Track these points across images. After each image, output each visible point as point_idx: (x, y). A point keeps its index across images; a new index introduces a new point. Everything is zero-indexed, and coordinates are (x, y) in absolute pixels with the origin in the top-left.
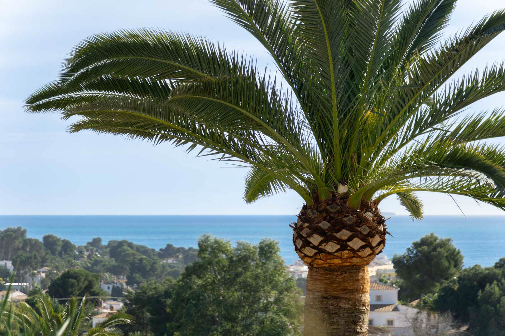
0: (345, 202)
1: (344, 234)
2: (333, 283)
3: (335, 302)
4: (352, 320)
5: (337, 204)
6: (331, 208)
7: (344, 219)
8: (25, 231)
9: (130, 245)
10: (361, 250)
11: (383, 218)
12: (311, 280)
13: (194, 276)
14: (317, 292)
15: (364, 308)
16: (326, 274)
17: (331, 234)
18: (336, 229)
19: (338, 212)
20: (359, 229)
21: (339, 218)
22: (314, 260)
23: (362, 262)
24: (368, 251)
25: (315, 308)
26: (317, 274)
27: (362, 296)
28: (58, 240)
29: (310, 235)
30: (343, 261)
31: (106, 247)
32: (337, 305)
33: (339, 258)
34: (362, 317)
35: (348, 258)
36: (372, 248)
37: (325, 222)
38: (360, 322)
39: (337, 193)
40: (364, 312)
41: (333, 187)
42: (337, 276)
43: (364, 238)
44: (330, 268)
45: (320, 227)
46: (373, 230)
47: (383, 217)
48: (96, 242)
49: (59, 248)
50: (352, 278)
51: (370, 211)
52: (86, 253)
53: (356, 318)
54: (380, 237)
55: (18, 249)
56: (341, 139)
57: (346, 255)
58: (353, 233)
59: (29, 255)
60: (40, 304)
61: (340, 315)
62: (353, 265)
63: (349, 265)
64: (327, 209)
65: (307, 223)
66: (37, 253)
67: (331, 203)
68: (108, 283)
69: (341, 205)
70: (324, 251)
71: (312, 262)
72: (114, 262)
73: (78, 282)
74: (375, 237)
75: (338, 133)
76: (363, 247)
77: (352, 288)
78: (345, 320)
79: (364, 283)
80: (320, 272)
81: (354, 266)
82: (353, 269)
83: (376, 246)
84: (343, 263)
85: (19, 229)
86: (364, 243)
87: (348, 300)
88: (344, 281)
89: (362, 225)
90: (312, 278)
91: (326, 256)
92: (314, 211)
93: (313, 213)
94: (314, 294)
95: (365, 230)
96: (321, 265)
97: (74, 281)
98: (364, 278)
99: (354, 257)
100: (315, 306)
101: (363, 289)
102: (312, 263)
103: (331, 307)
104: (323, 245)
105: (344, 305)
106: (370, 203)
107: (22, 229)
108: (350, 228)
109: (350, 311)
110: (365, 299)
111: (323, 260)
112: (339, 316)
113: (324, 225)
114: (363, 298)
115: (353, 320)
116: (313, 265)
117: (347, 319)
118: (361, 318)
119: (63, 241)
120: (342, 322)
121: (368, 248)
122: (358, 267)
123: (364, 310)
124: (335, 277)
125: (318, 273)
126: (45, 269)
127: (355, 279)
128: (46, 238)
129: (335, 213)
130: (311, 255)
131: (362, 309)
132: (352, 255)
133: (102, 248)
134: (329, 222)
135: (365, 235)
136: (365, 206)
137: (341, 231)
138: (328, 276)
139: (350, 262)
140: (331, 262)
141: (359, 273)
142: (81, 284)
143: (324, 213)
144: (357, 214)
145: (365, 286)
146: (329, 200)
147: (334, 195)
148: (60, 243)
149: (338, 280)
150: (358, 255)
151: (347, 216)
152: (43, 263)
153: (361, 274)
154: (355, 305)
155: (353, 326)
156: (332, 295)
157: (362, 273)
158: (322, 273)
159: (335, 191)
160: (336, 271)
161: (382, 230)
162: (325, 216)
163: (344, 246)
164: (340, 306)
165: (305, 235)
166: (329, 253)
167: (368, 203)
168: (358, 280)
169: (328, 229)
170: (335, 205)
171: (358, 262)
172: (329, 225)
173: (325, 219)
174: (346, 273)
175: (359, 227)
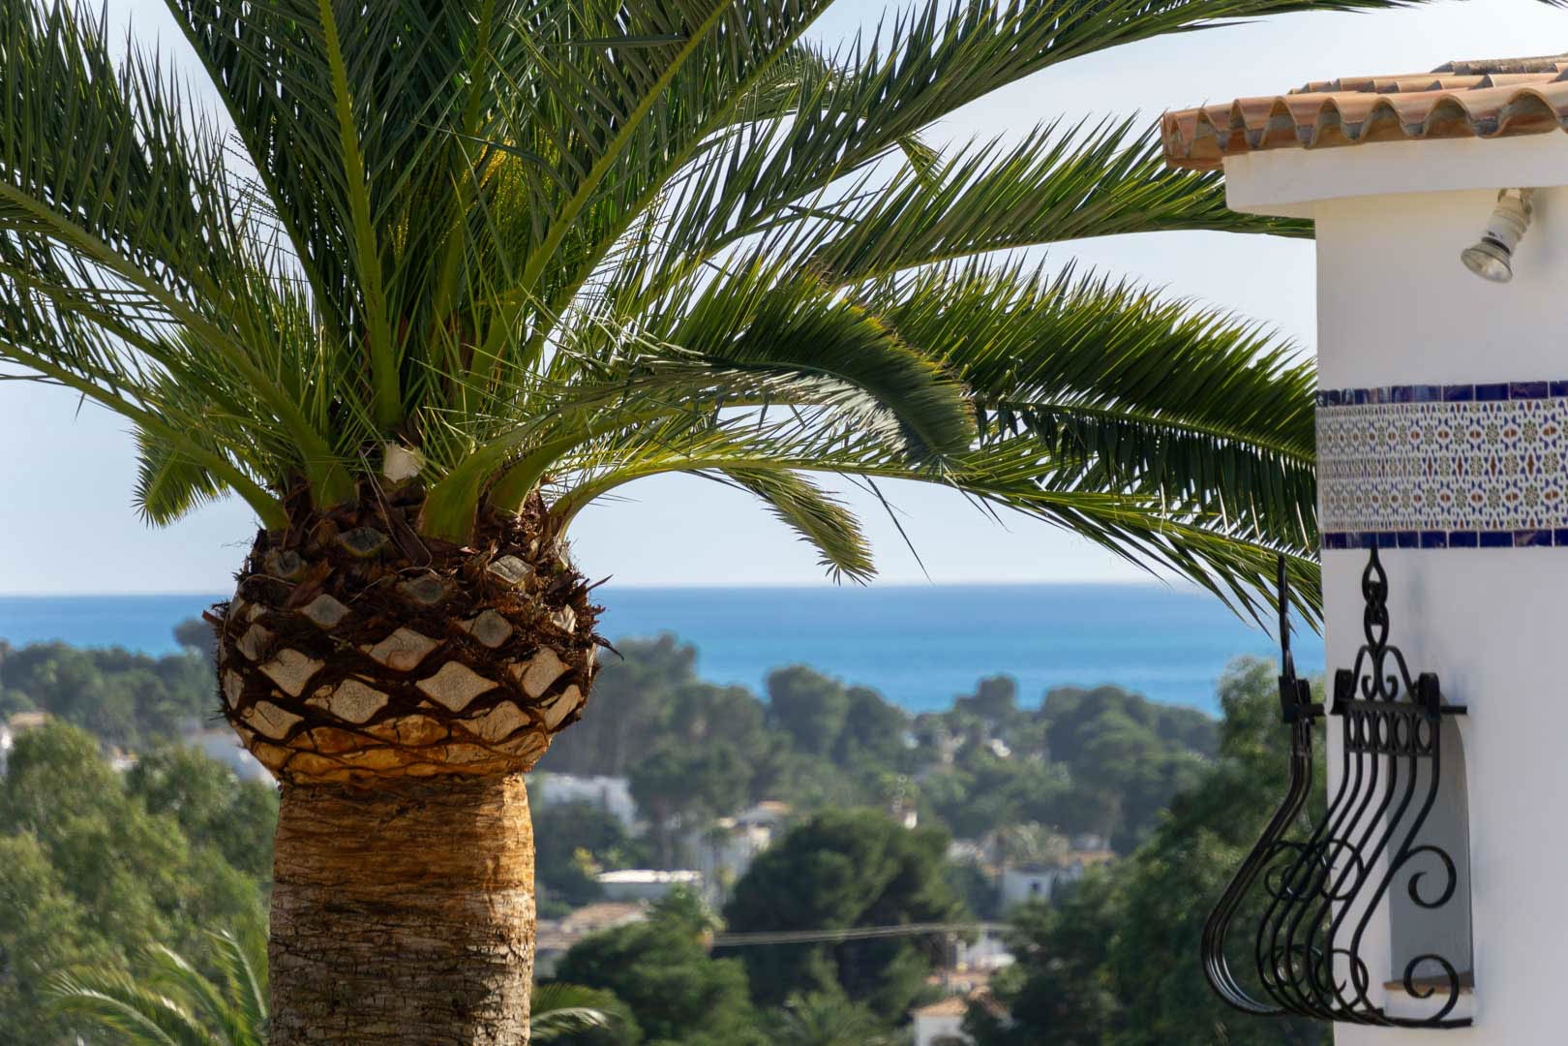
0: (411, 516)
1: (405, 647)
2: (367, 848)
3: (379, 927)
4: (449, 999)
5: (380, 527)
6: (354, 541)
7: (404, 585)
8: (690, 654)
9: (1133, 707)
10: (475, 714)
11: (580, 582)
12: (287, 839)
13: (1206, 837)
14: (308, 885)
15: (503, 950)
16: (344, 813)
17: (349, 649)
18: (370, 626)
19: (384, 558)
20: (466, 625)
21: (386, 582)
22: (292, 756)
23: (487, 761)
24: (507, 717)
25: (301, 950)
26: (307, 813)
27: (491, 900)
28: (832, 689)
29: (269, 653)
30: (408, 758)
31: (1035, 718)
32: (384, 937)
33: (387, 747)
34: (492, 986)
35: (424, 745)
36: (525, 703)
37: (325, 599)
38: (487, 1007)
39: (382, 479)
40: (504, 966)
41: (363, 457)
42: (383, 822)
43: (486, 663)
44: (357, 789)
45: (306, 618)
46: (531, 628)
47: (577, 576)
48: (993, 697)
49: (834, 724)
50: (446, 829)
51: (517, 554)
52: (950, 745)
53: (467, 991)
54: (562, 658)
55: (656, 729)
56: (388, 263)
57: (415, 734)
58: (441, 642)
59: (697, 753)
60: (226, 955)
61: (400, 979)
62: (451, 776)
63: (436, 776)
64: (339, 548)
65: (262, 604)
66: (731, 747)
67: (354, 519)
68: (1030, 869)
69: (396, 527)
70: (328, 720)
71: (286, 763)
72: (1063, 779)
73: (858, 862)
74: (538, 658)
75: (374, 235)
76: (485, 702)
77: (447, 870)
78: (420, 999)
79: (503, 848)
80: (320, 805)
81: (457, 780)
82: (451, 792)
83: (546, 695)
84: (405, 767)
85: (666, 643)
86: (486, 685)
87: (435, 915)
88: (413, 839)
89: (480, 611)
90: (289, 830)
91: (334, 738)
92: (288, 554)
93: (286, 565)
94: (296, 894)
95: (491, 630)
96: (322, 774)
97: (839, 860)
98: (503, 828)
99: (449, 740)
100: (299, 945)
101: (496, 871)
102: (286, 769)
103: (364, 946)
104: (322, 692)
105: (414, 938)
106: (518, 519)
107: (678, 647)
108: (429, 622)
109: (441, 965)
110: (506, 916)
111: (324, 755)
112: (395, 985)
113: (326, 611)
114: (500, 910)
115: (455, 1001)
116: (290, 773)
117: (427, 994)
118: (488, 992)
119: (852, 693)
120: (410, 1008)
121: (505, 703)
122: (474, 781)
123: (504, 957)
124: (375, 824)
125: (313, 810)
126: (769, 809)
127: (460, 831)
128: (780, 682)
129: (370, 560)
130: (279, 734)
131: (496, 956)
132: (443, 732)
133: (1017, 721)
134: (342, 599)
135: (492, 650)
136: (497, 531)
137: (391, 633)
138: (347, 822)
139: (435, 763)
140: (359, 763)
141: (478, 806)
142: (869, 873)
143: (325, 563)
144: (460, 562)
145: (504, 861)
146: (350, 510)
147: (367, 490)
148: (841, 702)
149: (388, 834)
150: (465, 731)
151: (416, 575)
152: (760, 786)
153: (486, 809)
154: (460, 937)
155: (456, 1026)
156: (368, 898)
157: (493, 806)
158: (325, 809)
159: (369, 470)
160: (383, 799)
161: (571, 630)
162: (328, 575)
163: (403, 695)
164: (399, 945)
165: (251, 655)
166: (349, 727)
167: (513, 517)
168: (473, 837)
169: (337, 628)
170: (370, 531)
171: (472, 762)
172: (345, 610)
173: (328, 586)
174: (421, 806)
175: (467, 617)
